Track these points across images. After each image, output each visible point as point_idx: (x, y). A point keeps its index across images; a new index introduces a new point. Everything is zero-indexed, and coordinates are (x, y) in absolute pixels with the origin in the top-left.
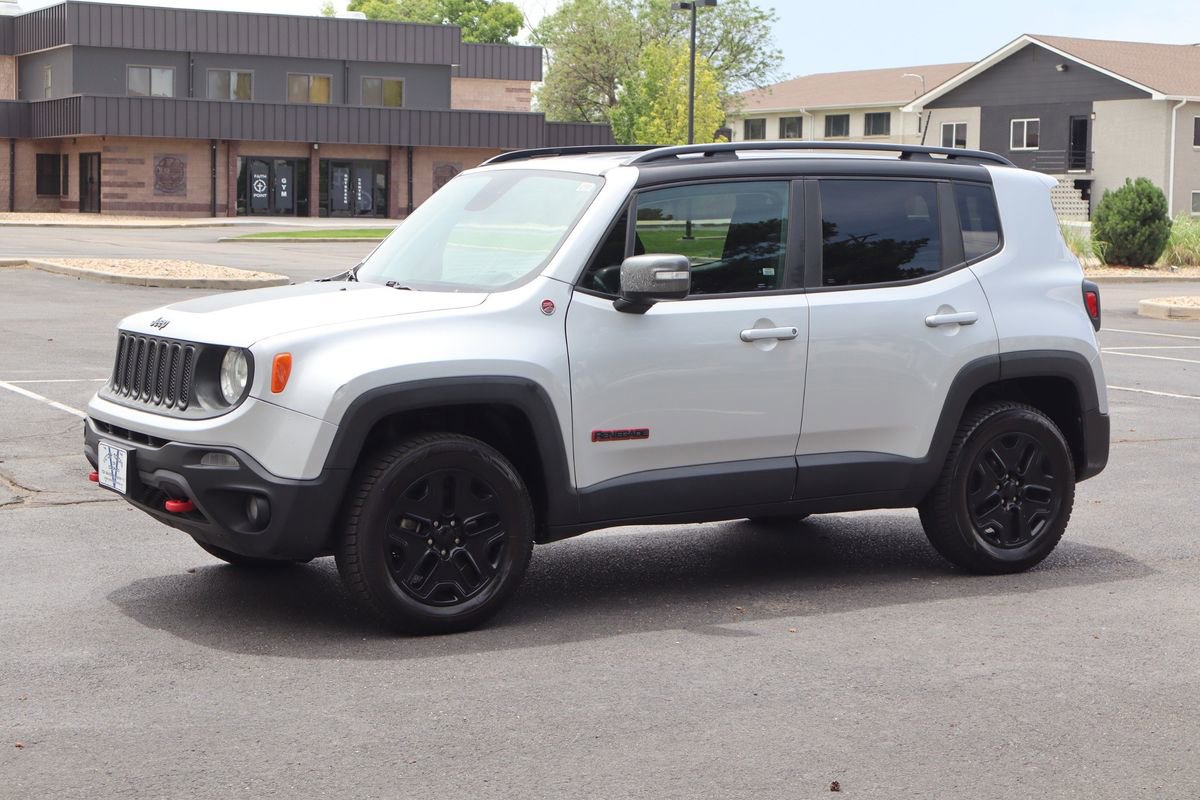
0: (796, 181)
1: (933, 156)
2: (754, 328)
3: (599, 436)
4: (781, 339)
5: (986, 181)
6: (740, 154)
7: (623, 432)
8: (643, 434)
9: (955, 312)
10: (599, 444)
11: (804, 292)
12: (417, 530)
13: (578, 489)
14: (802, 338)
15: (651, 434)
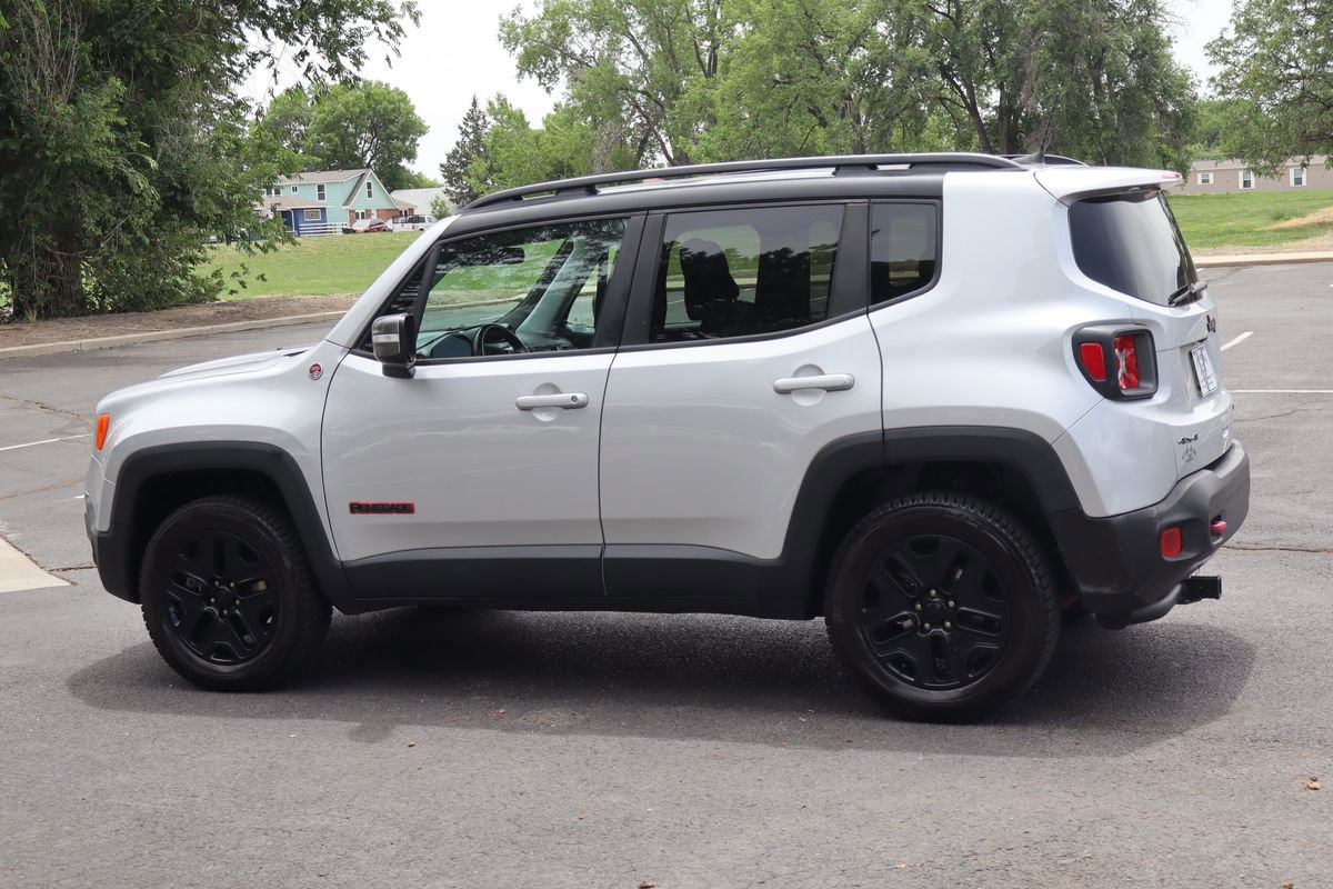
0: (638, 218)
2: (535, 394)
3: (356, 508)
4: (566, 408)
6: (603, 191)
7: (383, 505)
8: (407, 509)
9: (823, 374)
10: (359, 517)
11: (617, 351)
12: (200, 589)
13: (342, 563)
14: (595, 405)
15: (417, 509)
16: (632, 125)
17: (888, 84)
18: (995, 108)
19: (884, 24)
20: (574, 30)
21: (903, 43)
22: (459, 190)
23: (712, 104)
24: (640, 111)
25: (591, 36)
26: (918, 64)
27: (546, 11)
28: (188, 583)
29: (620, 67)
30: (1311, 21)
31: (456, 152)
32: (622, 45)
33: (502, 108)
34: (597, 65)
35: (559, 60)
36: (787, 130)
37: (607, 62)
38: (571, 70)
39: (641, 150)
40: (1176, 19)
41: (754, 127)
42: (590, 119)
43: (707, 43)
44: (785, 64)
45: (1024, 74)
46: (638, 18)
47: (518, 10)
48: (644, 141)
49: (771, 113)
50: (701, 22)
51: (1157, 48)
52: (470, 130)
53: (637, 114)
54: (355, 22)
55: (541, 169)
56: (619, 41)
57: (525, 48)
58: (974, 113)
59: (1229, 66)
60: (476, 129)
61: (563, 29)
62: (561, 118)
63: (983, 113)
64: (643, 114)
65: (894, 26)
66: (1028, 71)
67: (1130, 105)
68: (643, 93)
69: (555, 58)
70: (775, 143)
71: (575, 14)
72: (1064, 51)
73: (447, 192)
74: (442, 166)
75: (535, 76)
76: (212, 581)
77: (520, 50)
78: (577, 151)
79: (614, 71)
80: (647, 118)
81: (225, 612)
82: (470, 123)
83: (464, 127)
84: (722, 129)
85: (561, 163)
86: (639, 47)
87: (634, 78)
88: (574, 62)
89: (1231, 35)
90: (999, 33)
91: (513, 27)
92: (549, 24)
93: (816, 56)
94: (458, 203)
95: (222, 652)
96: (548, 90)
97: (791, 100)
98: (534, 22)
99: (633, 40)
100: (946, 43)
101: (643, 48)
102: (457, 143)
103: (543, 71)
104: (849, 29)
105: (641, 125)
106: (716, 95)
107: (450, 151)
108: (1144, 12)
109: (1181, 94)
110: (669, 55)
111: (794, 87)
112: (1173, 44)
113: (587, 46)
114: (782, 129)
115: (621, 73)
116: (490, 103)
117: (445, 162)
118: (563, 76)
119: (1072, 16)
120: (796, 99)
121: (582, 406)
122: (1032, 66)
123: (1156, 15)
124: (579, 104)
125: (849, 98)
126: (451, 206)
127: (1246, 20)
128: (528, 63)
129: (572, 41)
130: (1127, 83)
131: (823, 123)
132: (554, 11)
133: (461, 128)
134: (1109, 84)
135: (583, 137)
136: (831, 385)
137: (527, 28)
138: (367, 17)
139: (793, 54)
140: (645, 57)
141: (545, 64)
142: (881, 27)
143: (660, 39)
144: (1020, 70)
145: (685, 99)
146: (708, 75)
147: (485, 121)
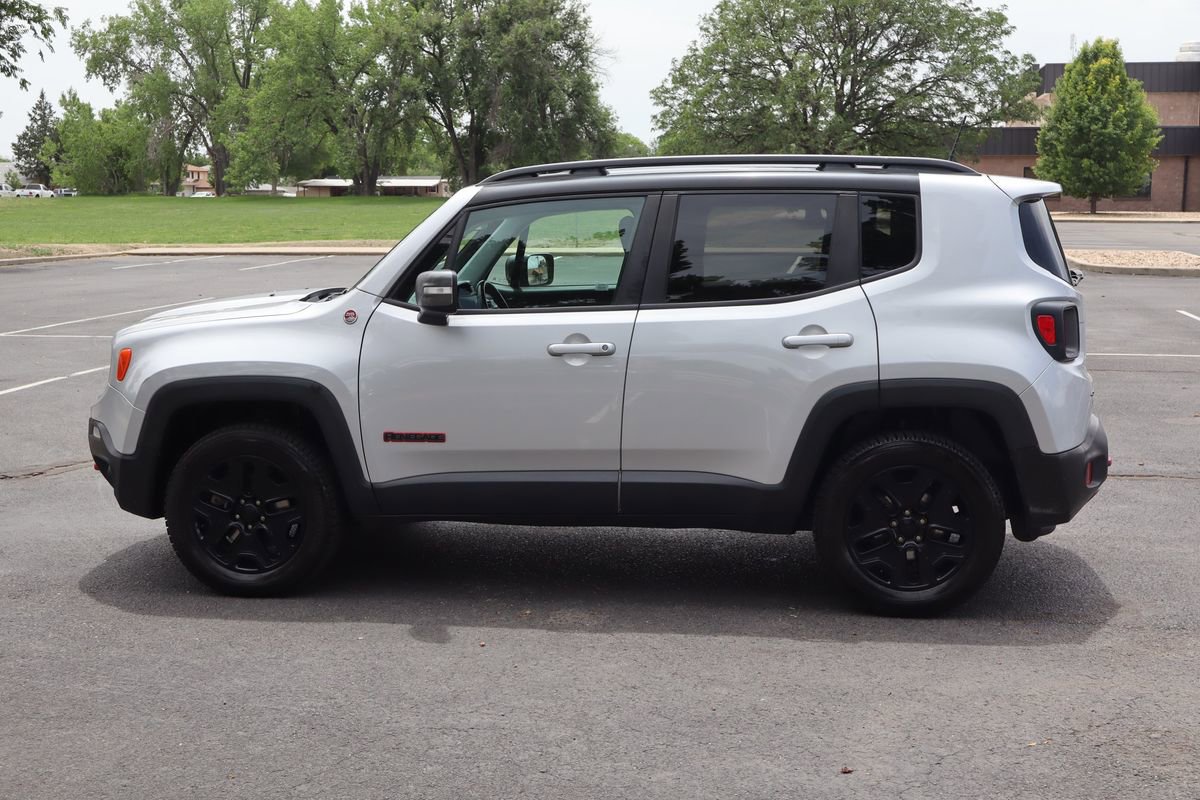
0: (654, 197)
1: (859, 167)
2: (565, 342)
3: (389, 437)
4: (595, 355)
5: (915, 190)
6: (612, 172)
7: (415, 435)
8: (439, 438)
9: (826, 333)
10: (392, 445)
11: (638, 309)
12: (225, 506)
13: (372, 484)
14: (621, 354)
15: (447, 438)
16: (179, 122)
17: (384, 103)
18: (466, 128)
19: (384, 57)
20: (134, 42)
21: (398, 73)
22: (27, 166)
23: (246, 109)
24: (187, 111)
25: (148, 48)
26: (412, 89)
27: (111, 26)
28: (213, 501)
29: (172, 76)
30: (725, 79)
31: (25, 134)
32: (172, 58)
33: (71, 102)
34: (153, 72)
35: (121, 66)
36: (307, 133)
37: (160, 71)
38: (132, 75)
39: (187, 141)
40: (600, 71)
41: (280, 130)
42: (145, 115)
43: (242, 61)
44: (307, 82)
45: (491, 102)
46: (188, 37)
47: (88, 23)
48: (189, 136)
49: (296, 119)
50: (238, 44)
51: (588, 91)
52: (38, 118)
53: (183, 113)
54: (12, 21)
55: (104, 153)
56: (169, 54)
57: (93, 54)
58: (451, 129)
59: (667, 107)
60: (43, 117)
61: (124, 42)
62: (122, 113)
63: (457, 130)
64: (189, 114)
65: (392, 60)
66: (494, 100)
67: (567, 129)
68: (190, 97)
69: (117, 64)
70: (297, 143)
71: (135, 30)
72: (521, 88)
73: (18, 166)
74: (14, 145)
75: (100, 78)
76: (238, 500)
77: (88, 55)
78: (134, 139)
79: (166, 79)
80: (192, 117)
81: (250, 527)
82: (38, 112)
83: (33, 114)
84: (255, 129)
85: (120, 148)
86: (186, 61)
87: (184, 85)
88: (133, 68)
89: (669, 85)
90: (472, 71)
91: (83, 37)
92: (113, 37)
93: (331, 78)
94: (27, 175)
95: (247, 562)
96: (111, 89)
97: (311, 110)
98: (101, 34)
99: (182, 54)
100: (430, 75)
101: (190, 61)
102: (27, 127)
103: (107, 73)
104: (357, 59)
105: (187, 122)
106: (250, 102)
107: (21, 133)
108: (580, 63)
109: (604, 126)
110: (211, 68)
111: (313, 100)
112: (600, 89)
113: (144, 57)
114: (303, 132)
115: (173, 80)
116: (63, 96)
117: (16, 142)
118: (124, 79)
119: (528, 62)
120: (314, 110)
121: (610, 353)
122: (496, 97)
123: (588, 67)
124: (138, 103)
125: (356, 112)
126: (22, 179)
127: (681, 74)
128: (95, 66)
129: (131, 52)
130: (567, 115)
131: (335, 130)
132: (117, 27)
133: (30, 115)
134: (551, 115)
135: (138, 128)
136: (833, 342)
137: (94, 38)
138: (20, 17)
139: (313, 75)
140: (191, 68)
141: (109, 68)
142: (381, 60)
143: (204, 55)
144: (488, 100)
145: (223, 104)
146: (242, 86)
147: (51, 111)
